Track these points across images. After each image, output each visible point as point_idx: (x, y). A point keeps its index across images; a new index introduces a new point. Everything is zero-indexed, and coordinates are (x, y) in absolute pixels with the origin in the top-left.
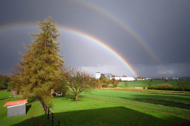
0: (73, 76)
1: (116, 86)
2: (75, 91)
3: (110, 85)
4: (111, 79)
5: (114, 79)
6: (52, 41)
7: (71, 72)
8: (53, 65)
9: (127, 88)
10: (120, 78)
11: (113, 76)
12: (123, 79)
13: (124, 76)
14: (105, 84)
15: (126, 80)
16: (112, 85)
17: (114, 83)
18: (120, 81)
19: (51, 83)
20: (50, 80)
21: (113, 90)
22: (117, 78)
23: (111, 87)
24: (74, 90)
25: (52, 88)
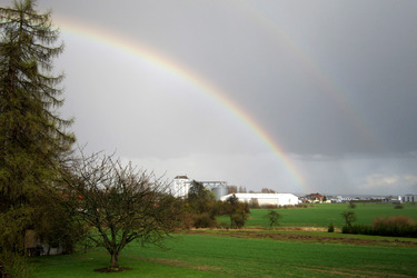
0: (101, 186)
1: (239, 223)
2: (110, 237)
3: (220, 219)
4: (224, 198)
5: (233, 201)
6: (34, 68)
7: (98, 175)
8: (38, 151)
9: (274, 230)
10: (254, 196)
11: (232, 190)
12: (263, 199)
13: (265, 191)
14: (205, 215)
15: (272, 202)
16: (226, 219)
17: (236, 212)
18: (255, 205)
19: (28, 210)
20: (23, 198)
21: (232, 234)
22: (242, 198)
23: (224, 224)
24: (104, 236)
25: (30, 227)
